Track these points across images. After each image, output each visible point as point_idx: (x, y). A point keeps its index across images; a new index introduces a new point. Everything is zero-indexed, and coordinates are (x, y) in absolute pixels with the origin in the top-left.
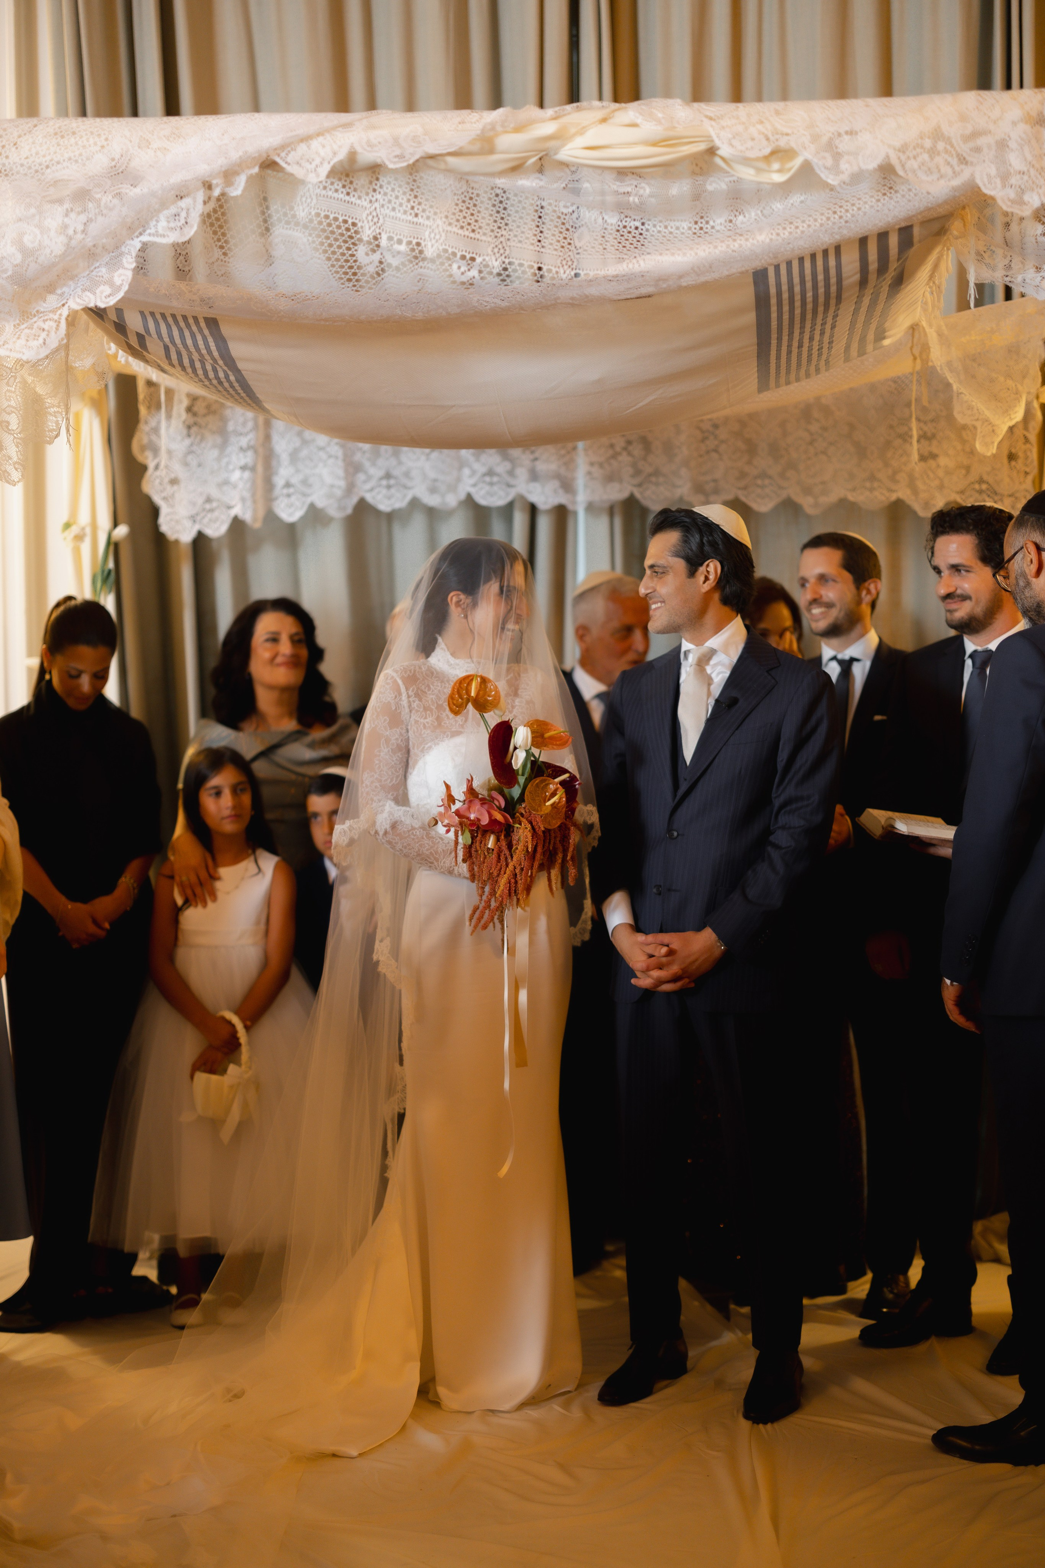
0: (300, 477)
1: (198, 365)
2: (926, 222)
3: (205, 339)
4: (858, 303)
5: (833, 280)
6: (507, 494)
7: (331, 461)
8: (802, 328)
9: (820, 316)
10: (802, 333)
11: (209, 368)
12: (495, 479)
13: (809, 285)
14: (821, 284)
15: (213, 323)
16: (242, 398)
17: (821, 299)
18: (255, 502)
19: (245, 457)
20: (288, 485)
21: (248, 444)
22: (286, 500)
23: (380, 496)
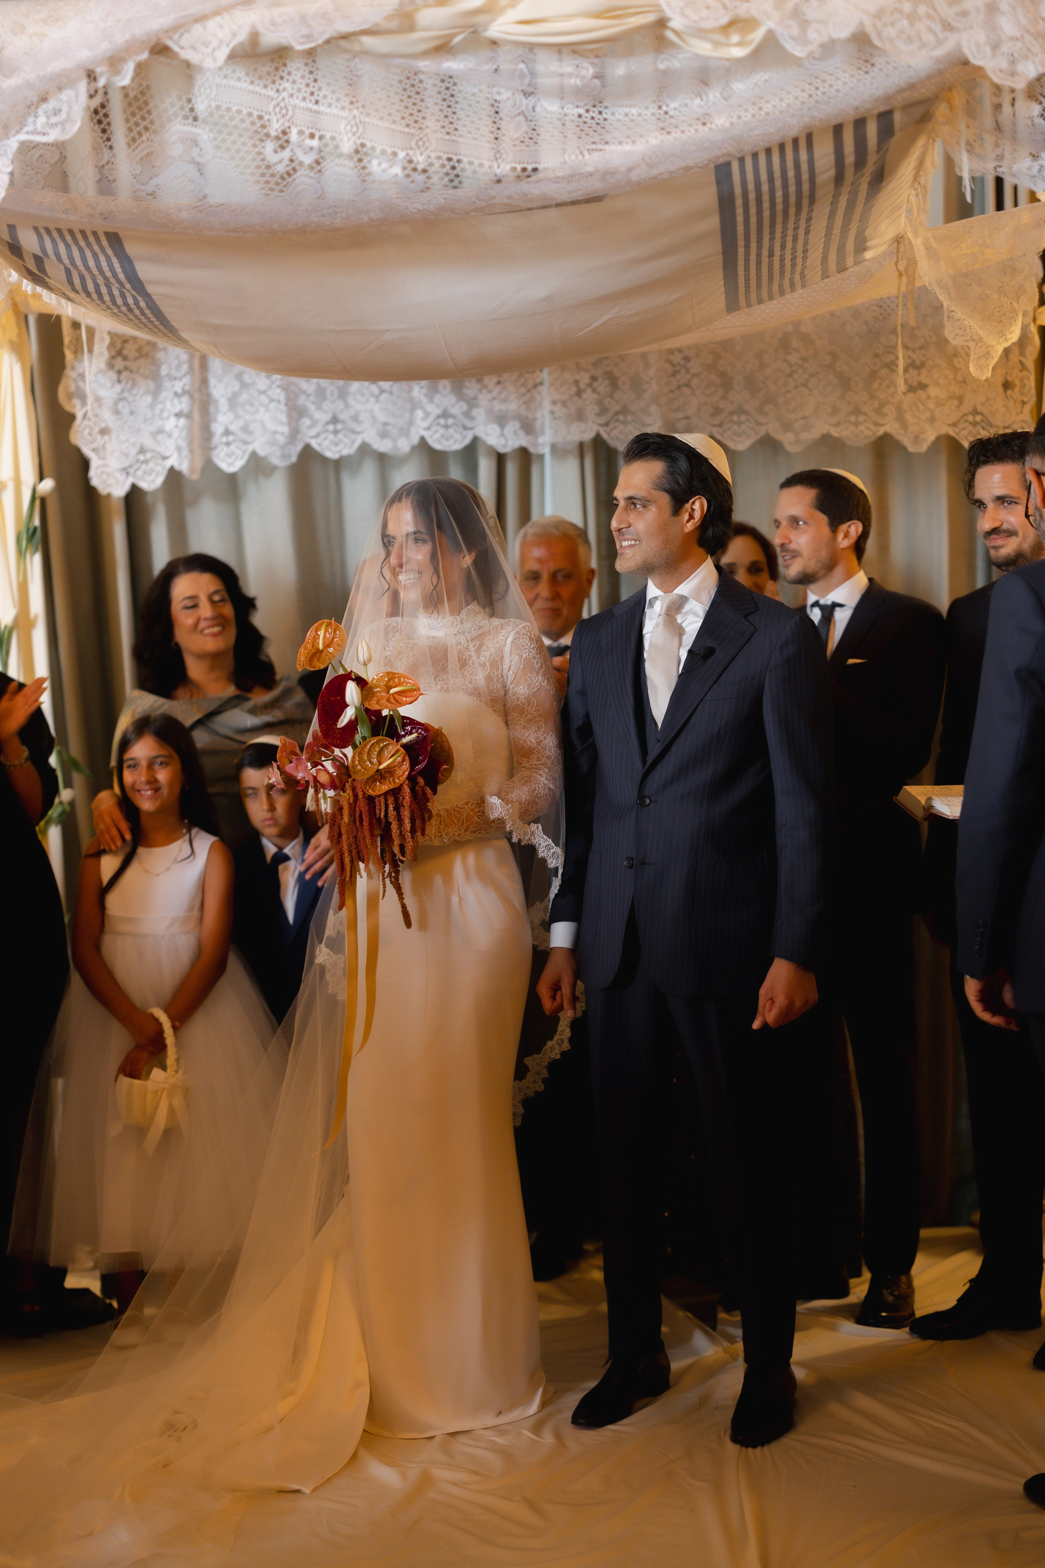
0: (241, 423)
1: (104, 290)
2: (908, 107)
3: (108, 258)
4: (834, 203)
5: (805, 177)
6: (464, 438)
7: (273, 405)
8: (772, 233)
9: (792, 220)
10: (772, 239)
11: (116, 293)
12: (450, 421)
13: (778, 183)
14: (792, 182)
15: (115, 239)
16: (156, 326)
17: (792, 199)
18: (191, 451)
19: (181, 403)
20: (227, 432)
21: (183, 389)
22: (225, 449)
23: (326, 443)
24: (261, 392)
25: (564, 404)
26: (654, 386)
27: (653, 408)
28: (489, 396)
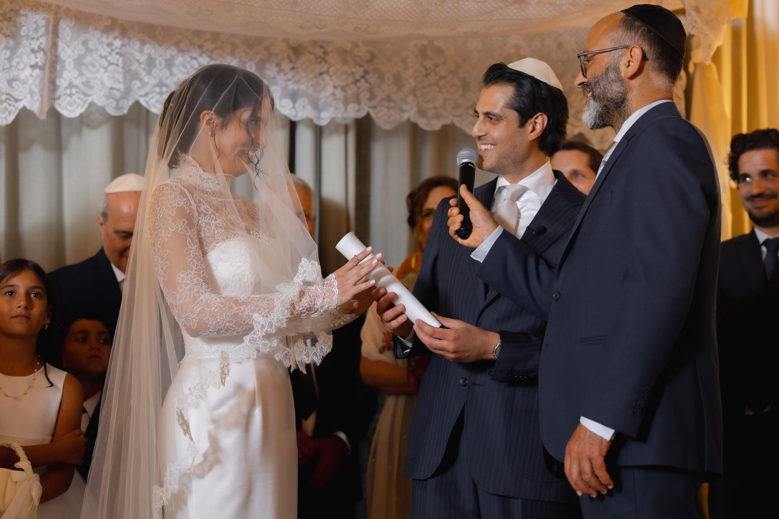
0: (84, 79)
18: (42, 96)
19: (36, 57)
20: (71, 86)
21: (39, 47)
22: (68, 98)
23: (153, 101)
24: (102, 57)
25: (344, 89)
26: (412, 82)
27: (410, 99)
28: (285, 78)
